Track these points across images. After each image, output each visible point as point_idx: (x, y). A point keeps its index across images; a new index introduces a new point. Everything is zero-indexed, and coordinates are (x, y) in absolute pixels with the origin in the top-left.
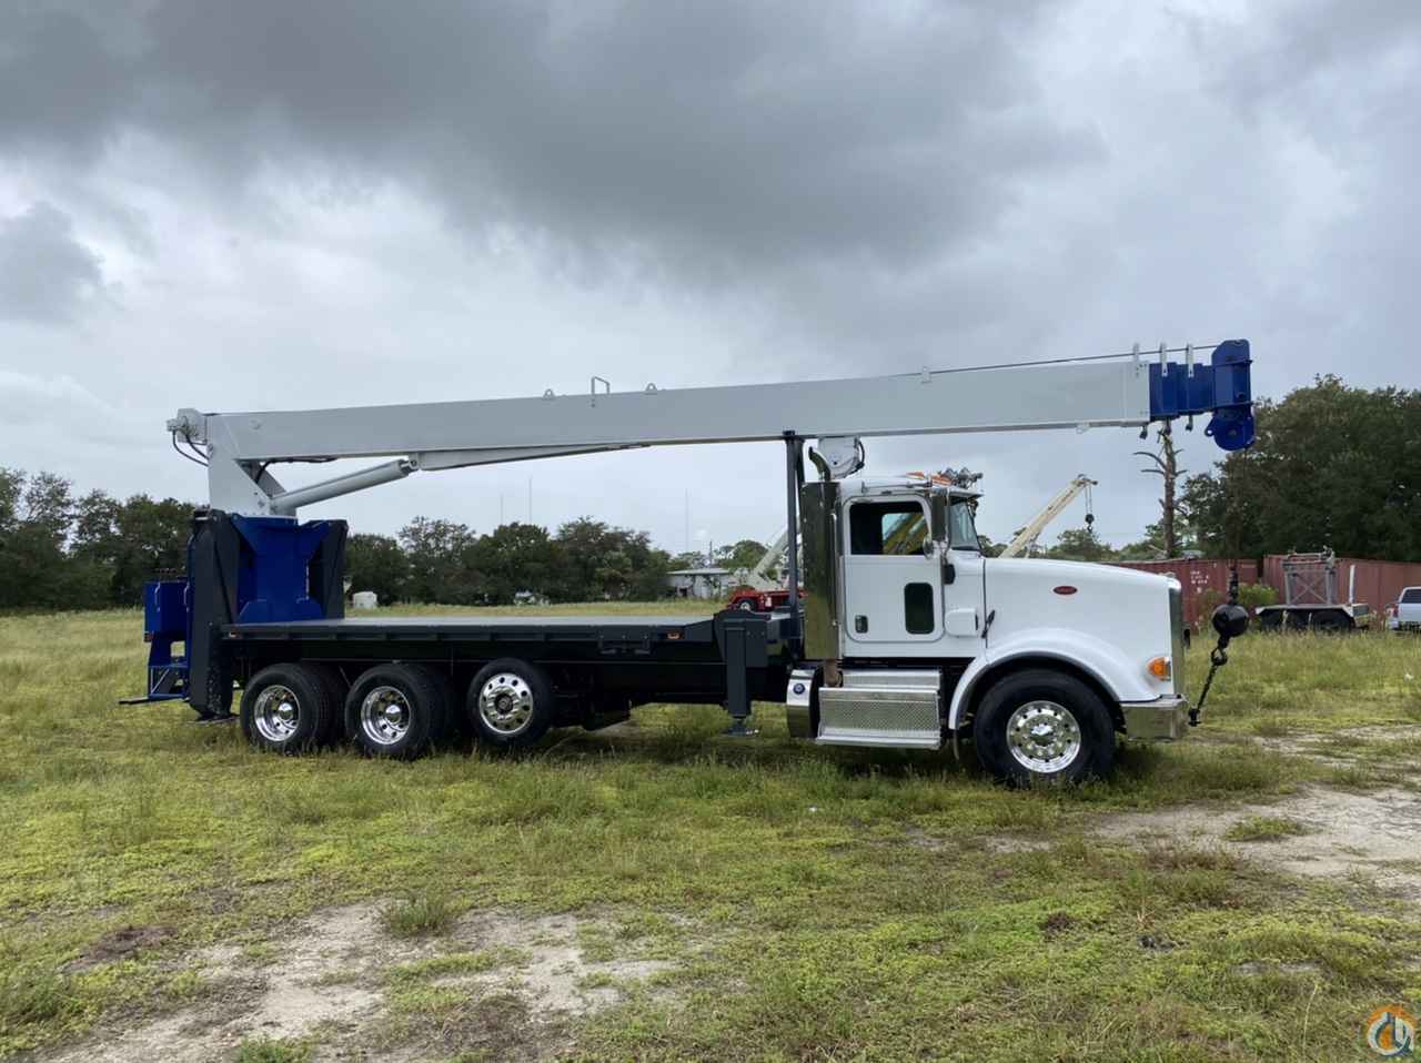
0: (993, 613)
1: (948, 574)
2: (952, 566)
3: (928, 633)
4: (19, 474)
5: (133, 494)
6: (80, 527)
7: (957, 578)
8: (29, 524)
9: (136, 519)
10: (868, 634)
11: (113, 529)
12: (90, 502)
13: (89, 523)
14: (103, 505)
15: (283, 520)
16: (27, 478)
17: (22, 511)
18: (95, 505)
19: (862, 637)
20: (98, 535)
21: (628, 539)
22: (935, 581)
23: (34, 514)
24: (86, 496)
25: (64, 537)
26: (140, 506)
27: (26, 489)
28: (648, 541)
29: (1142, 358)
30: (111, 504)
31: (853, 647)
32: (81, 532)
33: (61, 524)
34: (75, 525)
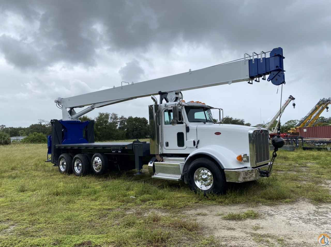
0: (199, 140)
1: (188, 129)
2: (188, 127)
3: (183, 146)
4: (109, 114)
5: (129, 116)
6: (120, 124)
7: (190, 131)
8: (111, 123)
9: (130, 121)
10: (169, 147)
11: (126, 123)
12: (121, 118)
13: (121, 123)
14: (124, 119)
15: (76, 121)
16: (110, 115)
17: (110, 121)
18: (122, 119)
19: (167, 148)
20: (123, 125)
21: (239, 121)
22: (184, 131)
23: (111, 121)
24: (121, 117)
25: (117, 126)
26: (130, 118)
27: (110, 116)
28: (244, 122)
29: (246, 59)
30: (125, 118)
31: (166, 151)
32: (120, 125)
33: (117, 123)
34: (119, 123)
